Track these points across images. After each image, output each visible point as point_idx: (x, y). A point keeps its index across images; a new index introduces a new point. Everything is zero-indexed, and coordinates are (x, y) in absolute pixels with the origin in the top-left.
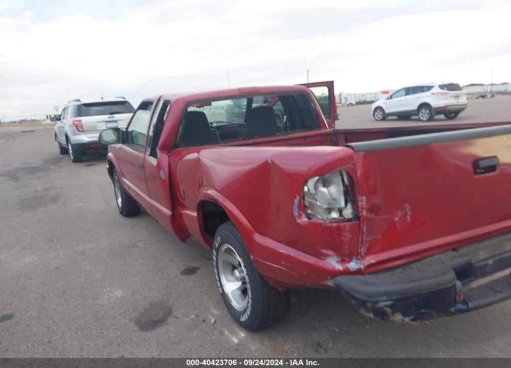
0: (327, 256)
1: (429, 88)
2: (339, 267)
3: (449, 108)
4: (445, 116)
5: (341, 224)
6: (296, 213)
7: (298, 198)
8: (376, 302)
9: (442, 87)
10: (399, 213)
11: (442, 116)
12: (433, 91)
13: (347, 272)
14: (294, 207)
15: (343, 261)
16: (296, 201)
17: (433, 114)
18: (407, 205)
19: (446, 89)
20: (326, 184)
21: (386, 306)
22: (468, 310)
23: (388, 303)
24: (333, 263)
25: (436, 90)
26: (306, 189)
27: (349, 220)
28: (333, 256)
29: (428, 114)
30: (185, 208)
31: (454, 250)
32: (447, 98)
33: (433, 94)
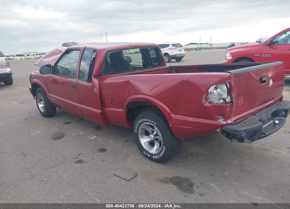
0: (219, 119)
1: (168, 45)
2: (224, 123)
3: (177, 56)
4: (176, 60)
5: (226, 105)
6: (204, 102)
7: (205, 95)
8: (241, 135)
9: (173, 45)
10: (240, 100)
11: (174, 60)
12: (169, 47)
13: (228, 124)
14: (203, 99)
15: (225, 120)
16: (204, 97)
17: (170, 59)
18: (242, 97)
19: (175, 46)
20: (217, 88)
21: (244, 136)
22: (266, 136)
23: (245, 135)
24: (222, 121)
25: (171, 46)
26: (209, 91)
27: (229, 103)
28: (221, 118)
29: (168, 59)
30: (107, 107)
31: (254, 115)
32: (176, 51)
33: (169, 48)
